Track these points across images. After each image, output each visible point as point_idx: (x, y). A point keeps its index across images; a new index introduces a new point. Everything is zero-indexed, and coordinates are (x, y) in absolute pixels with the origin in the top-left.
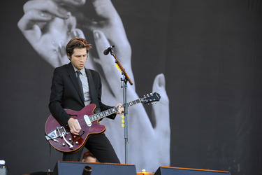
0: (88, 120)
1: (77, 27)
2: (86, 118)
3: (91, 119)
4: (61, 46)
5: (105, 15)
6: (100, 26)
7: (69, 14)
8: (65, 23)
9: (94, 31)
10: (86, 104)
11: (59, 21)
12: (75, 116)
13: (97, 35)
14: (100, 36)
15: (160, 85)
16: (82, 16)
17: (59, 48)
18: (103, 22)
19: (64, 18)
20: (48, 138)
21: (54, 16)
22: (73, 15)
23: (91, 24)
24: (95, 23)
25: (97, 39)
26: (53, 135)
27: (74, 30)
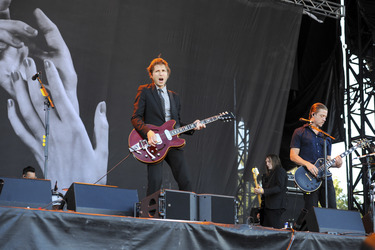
0: (169, 135)
1: (29, 56)
3: (171, 133)
4: (13, 72)
5: (55, 47)
6: (50, 56)
7: (22, 44)
8: (18, 52)
9: (45, 60)
10: (167, 119)
11: (12, 50)
12: (156, 131)
13: (47, 64)
14: (50, 64)
15: (101, 111)
16: (34, 46)
17: (12, 74)
18: (53, 52)
19: (18, 48)
20: (131, 150)
21: (8, 45)
22: (25, 45)
23: (42, 54)
24: (46, 53)
25: (46, 67)
26: (137, 147)
27: (26, 58)
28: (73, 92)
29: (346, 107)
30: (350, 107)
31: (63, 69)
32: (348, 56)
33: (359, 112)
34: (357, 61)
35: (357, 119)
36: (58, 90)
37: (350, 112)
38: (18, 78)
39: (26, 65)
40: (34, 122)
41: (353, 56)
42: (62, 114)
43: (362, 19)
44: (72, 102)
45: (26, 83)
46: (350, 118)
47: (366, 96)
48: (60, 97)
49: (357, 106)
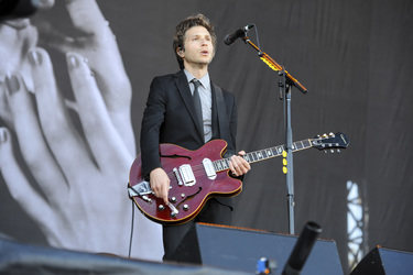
0: (210, 168)
1: (39, 45)
2: (207, 163)
3: (215, 166)
4: (9, 75)
5: (88, 29)
6: (78, 45)
7: (27, 21)
8: (19, 36)
9: (69, 54)
11: (8, 32)
12: (187, 160)
13: (73, 60)
14: (78, 62)
16: (47, 26)
17: (7, 79)
18: (84, 39)
19: (18, 29)
20: (132, 193)
23: (62, 41)
24: (70, 40)
25: (72, 67)
26: (143, 187)
27: (34, 50)
28: (124, 116)
31: (102, 71)
36: (94, 111)
38: (18, 88)
39: (32, 62)
40: (47, 174)
42: (102, 158)
44: (122, 134)
45: (32, 98)
48: (99, 125)
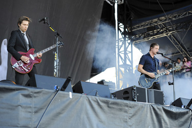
0: (32, 57)
15: (5, 44)
26: (16, 65)
29: (117, 49)
30: (119, 50)
32: (118, 24)
33: (123, 52)
34: (123, 26)
35: (123, 56)
37: (119, 52)
41: (121, 24)
43: (127, 5)
46: (119, 55)
47: (127, 44)
49: (122, 49)
